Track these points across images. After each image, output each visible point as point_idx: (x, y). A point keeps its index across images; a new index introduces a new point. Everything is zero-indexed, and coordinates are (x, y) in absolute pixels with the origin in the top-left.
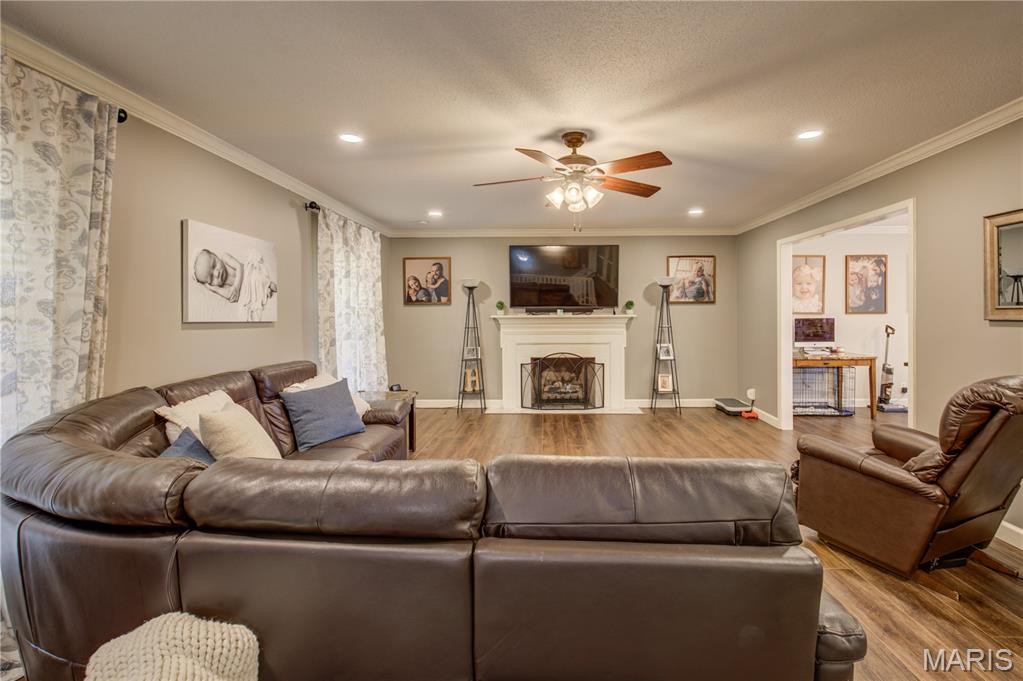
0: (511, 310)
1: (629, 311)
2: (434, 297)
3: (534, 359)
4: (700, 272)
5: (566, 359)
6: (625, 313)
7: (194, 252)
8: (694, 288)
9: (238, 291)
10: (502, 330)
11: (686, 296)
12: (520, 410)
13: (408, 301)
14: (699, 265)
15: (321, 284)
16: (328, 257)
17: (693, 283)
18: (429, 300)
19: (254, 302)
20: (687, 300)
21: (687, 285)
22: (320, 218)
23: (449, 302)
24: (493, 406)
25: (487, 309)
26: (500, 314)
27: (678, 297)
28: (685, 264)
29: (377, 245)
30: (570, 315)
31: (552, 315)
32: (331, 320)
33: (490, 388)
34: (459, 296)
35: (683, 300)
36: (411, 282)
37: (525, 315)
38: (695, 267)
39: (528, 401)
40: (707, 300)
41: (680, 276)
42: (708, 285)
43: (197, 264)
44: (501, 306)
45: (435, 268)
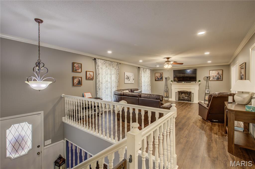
0: (174, 82)
1: (199, 82)
2: (160, 80)
3: (178, 92)
4: (218, 74)
5: (184, 92)
6: (198, 83)
7: (125, 75)
8: (216, 77)
9: (130, 80)
10: (172, 86)
11: (214, 79)
12: (175, 101)
13: (156, 80)
14: (218, 72)
15: (140, 78)
16: (141, 74)
17: (216, 76)
18: (159, 80)
19: (131, 81)
20: (214, 80)
21: (214, 77)
22: (140, 69)
23: (162, 80)
24: (170, 99)
25: (169, 82)
26: (171, 83)
27: (212, 79)
28: (214, 72)
29: (150, 71)
30: (186, 83)
31: (182, 83)
32: (141, 83)
33: (170, 96)
34: (164, 79)
35: (213, 80)
36: (156, 77)
37: (176, 83)
38: (217, 72)
39: (177, 99)
40: (220, 80)
41: (212, 75)
42: (220, 76)
43: (126, 77)
44: (172, 81)
45: (160, 74)
